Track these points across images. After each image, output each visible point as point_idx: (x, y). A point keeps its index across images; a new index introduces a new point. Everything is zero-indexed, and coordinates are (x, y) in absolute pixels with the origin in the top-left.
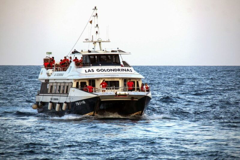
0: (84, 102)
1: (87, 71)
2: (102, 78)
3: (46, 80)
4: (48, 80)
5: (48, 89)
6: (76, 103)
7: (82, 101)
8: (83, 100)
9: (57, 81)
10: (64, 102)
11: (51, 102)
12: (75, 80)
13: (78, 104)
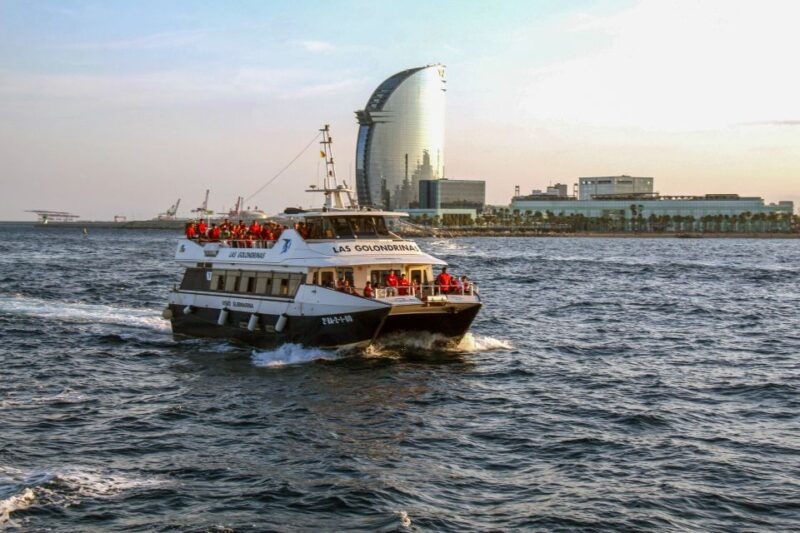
0: (349, 319)
1: (338, 249)
2: (369, 266)
3: (200, 264)
4: (209, 265)
5: (209, 282)
6: (324, 319)
7: (343, 315)
8: (347, 314)
9: (243, 268)
10: (280, 313)
11: (225, 309)
12: (311, 269)
13: (332, 322)
